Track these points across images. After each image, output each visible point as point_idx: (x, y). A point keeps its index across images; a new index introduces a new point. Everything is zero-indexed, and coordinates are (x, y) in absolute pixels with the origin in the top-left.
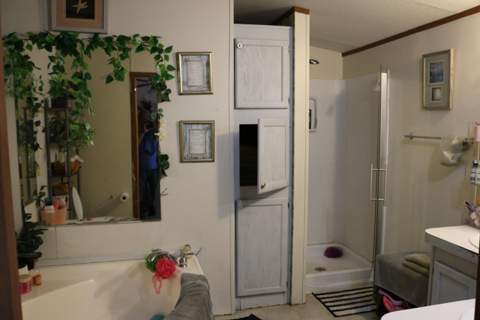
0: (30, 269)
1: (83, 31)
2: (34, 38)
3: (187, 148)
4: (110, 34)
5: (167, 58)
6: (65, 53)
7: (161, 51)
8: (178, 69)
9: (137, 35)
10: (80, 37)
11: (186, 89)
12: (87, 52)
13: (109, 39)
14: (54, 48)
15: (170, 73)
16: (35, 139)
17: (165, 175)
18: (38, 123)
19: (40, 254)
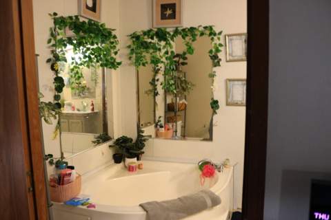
0: (138, 160)
1: (169, 27)
2: (145, 33)
3: (231, 97)
4: (184, 27)
5: (219, 39)
6: (160, 40)
7: (215, 35)
8: (226, 46)
9: (199, 26)
10: (168, 30)
11: (231, 58)
12: (172, 39)
13: (184, 30)
14: (155, 37)
15: (220, 48)
16: (156, 89)
17: (216, 113)
18: (158, 80)
19: (143, 153)
